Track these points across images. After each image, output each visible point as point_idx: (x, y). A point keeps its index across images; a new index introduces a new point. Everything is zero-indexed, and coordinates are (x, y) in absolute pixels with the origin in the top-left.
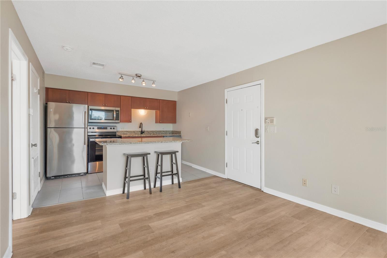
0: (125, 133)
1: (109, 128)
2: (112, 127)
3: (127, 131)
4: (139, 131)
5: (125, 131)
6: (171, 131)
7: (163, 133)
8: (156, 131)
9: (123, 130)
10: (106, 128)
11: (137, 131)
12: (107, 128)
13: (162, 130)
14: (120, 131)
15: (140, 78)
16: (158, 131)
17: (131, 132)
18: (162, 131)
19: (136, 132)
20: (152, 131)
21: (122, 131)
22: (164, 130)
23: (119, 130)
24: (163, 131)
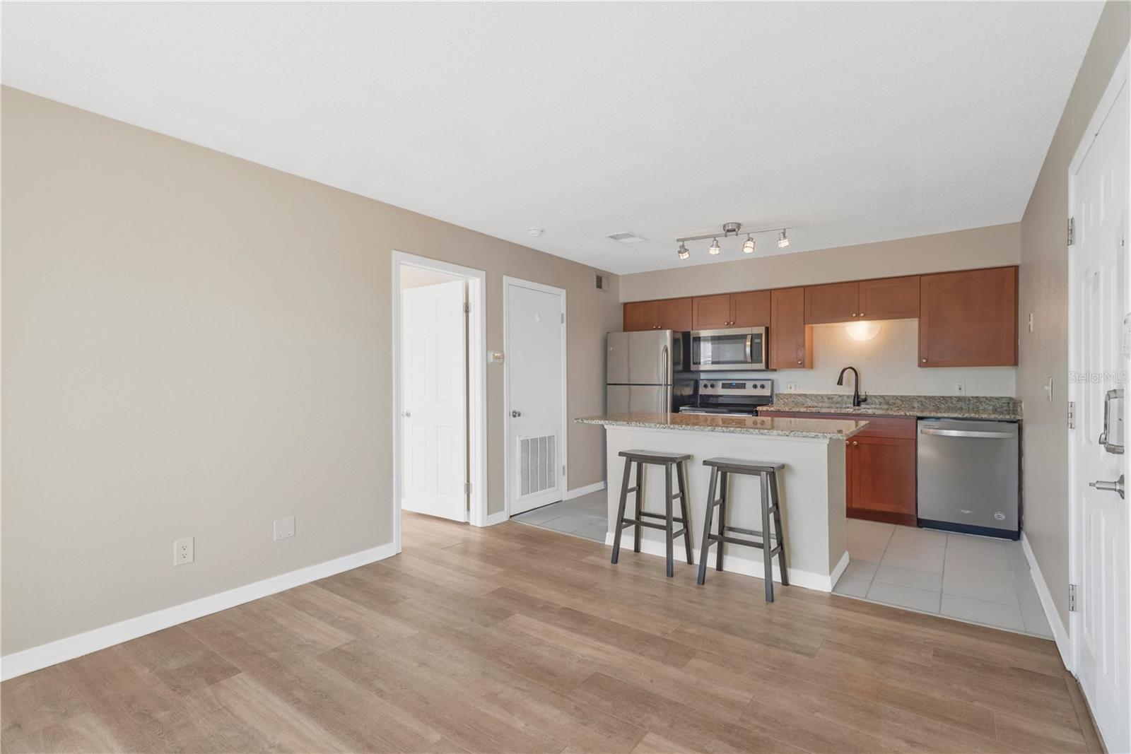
0: (801, 399)
1: (749, 385)
2: (759, 384)
3: (805, 395)
4: (848, 397)
5: (799, 395)
6: (1004, 401)
7: (960, 404)
8: (919, 397)
9: (793, 391)
10: (743, 386)
11: (840, 396)
12: (745, 384)
13: (956, 393)
14: (786, 395)
15: (737, 235)
16: (933, 398)
17: (820, 398)
18: (951, 398)
19: (836, 398)
20: (902, 396)
21: (791, 395)
22: (962, 394)
23: (781, 392)
24: (959, 399)
